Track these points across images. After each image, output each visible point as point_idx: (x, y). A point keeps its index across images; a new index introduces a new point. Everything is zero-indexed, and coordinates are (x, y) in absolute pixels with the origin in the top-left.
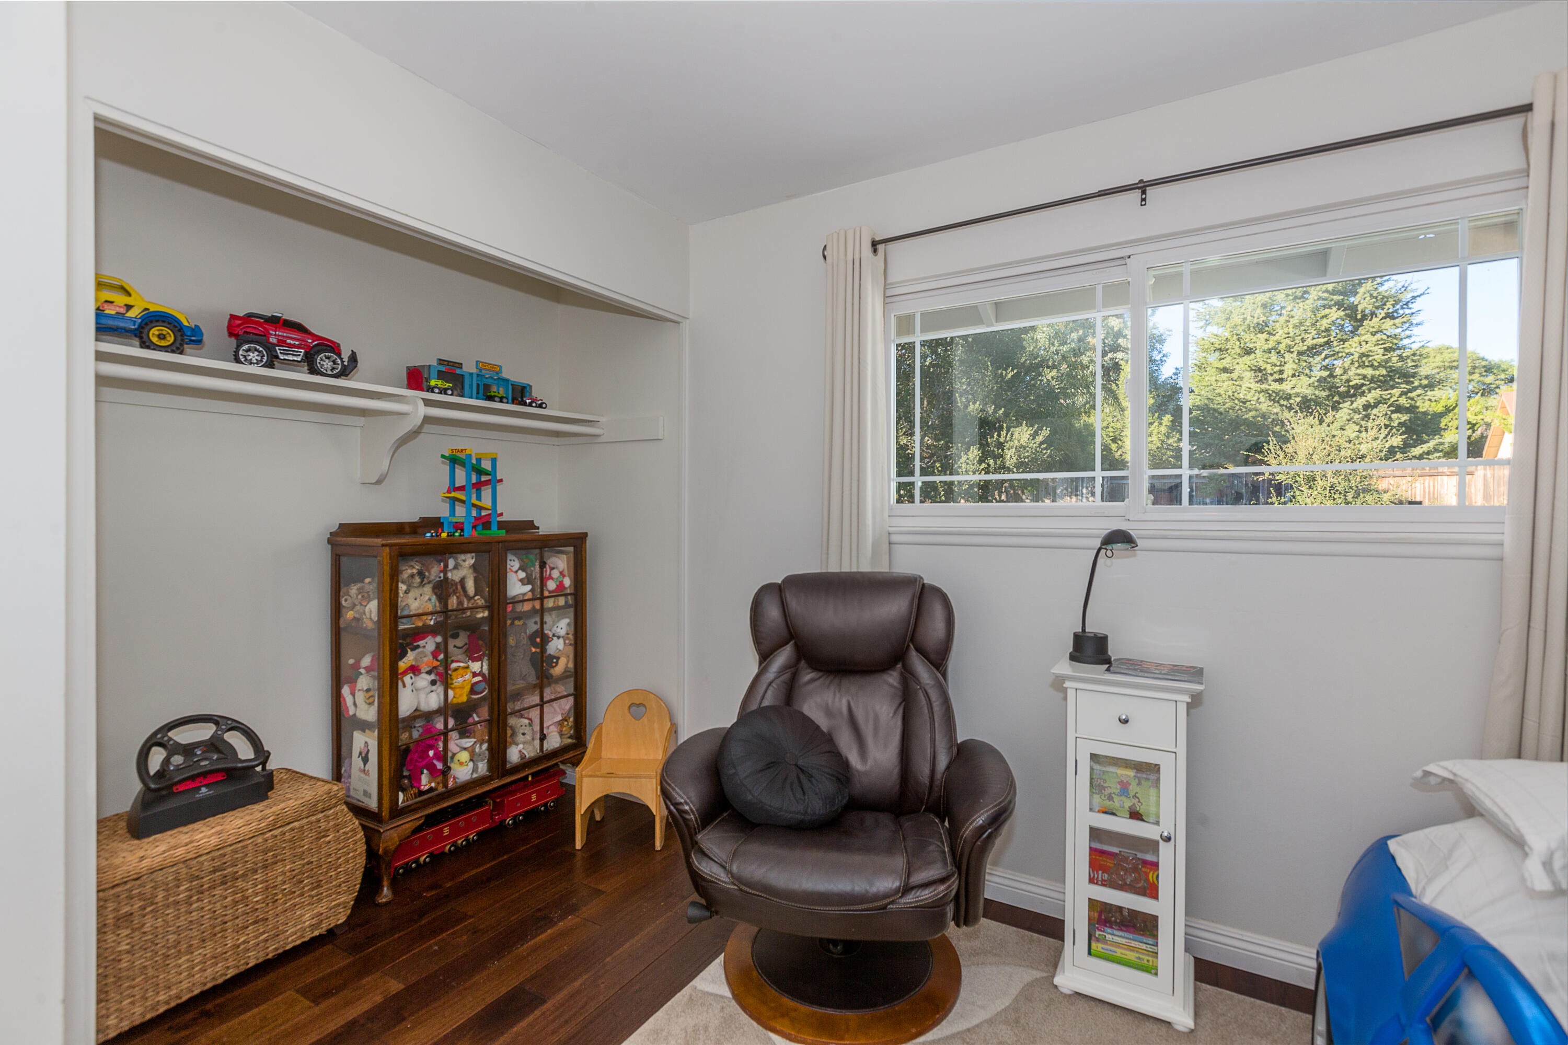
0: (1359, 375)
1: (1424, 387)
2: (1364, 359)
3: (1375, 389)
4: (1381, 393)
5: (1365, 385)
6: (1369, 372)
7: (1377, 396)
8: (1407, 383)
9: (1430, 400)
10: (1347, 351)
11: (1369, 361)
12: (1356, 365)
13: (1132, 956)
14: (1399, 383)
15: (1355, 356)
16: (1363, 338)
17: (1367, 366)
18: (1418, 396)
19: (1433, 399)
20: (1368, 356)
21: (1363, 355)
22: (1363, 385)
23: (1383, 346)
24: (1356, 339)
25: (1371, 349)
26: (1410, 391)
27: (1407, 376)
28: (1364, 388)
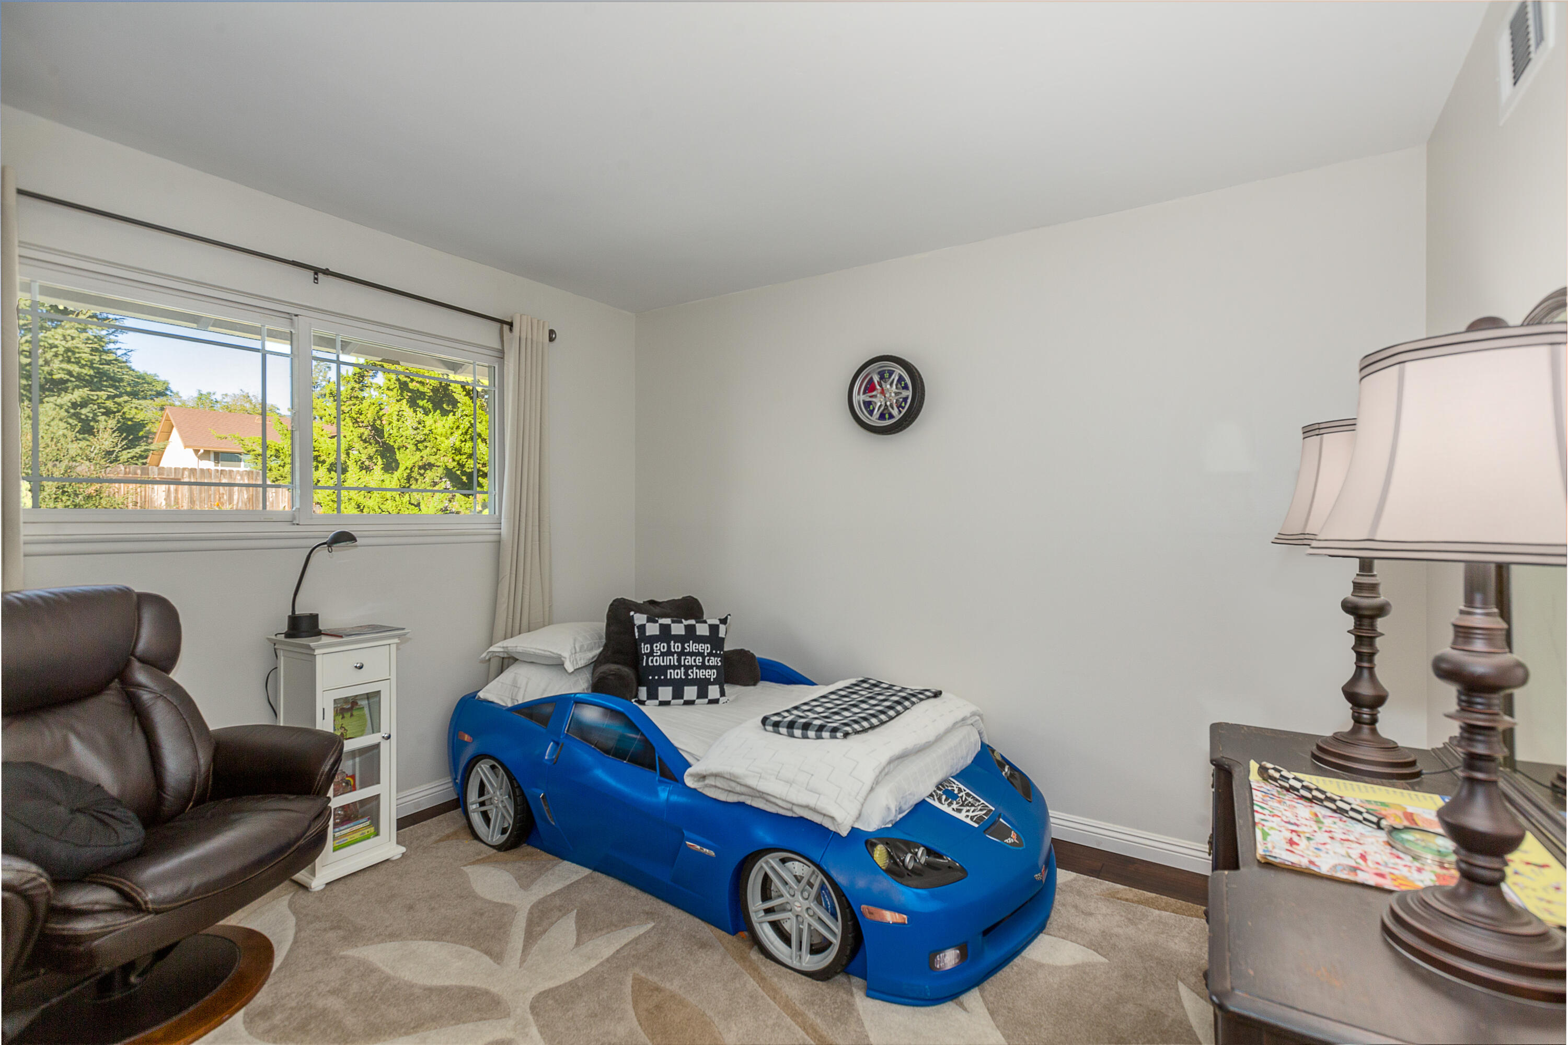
0: (63, 370)
1: (128, 394)
2: (70, 354)
3: (81, 387)
4: (89, 392)
5: (71, 381)
6: (75, 369)
7: (85, 395)
8: (117, 388)
9: (136, 408)
10: (50, 341)
11: (75, 358)
12: (60, 358)
13: (357, 836)
14: (106, 386)
15: (59, 349)
16: (69, 332)
17: (73, 362)
18: (125, 402)
19: (140, 407)
20: (74, 353)
21: (68, 350)
22: (68, 381)
23: (90, 346)
24: (60, 330)
25: (78, 345)
26: (116, 396)
27: (115, 381)
28: (69, 384)
